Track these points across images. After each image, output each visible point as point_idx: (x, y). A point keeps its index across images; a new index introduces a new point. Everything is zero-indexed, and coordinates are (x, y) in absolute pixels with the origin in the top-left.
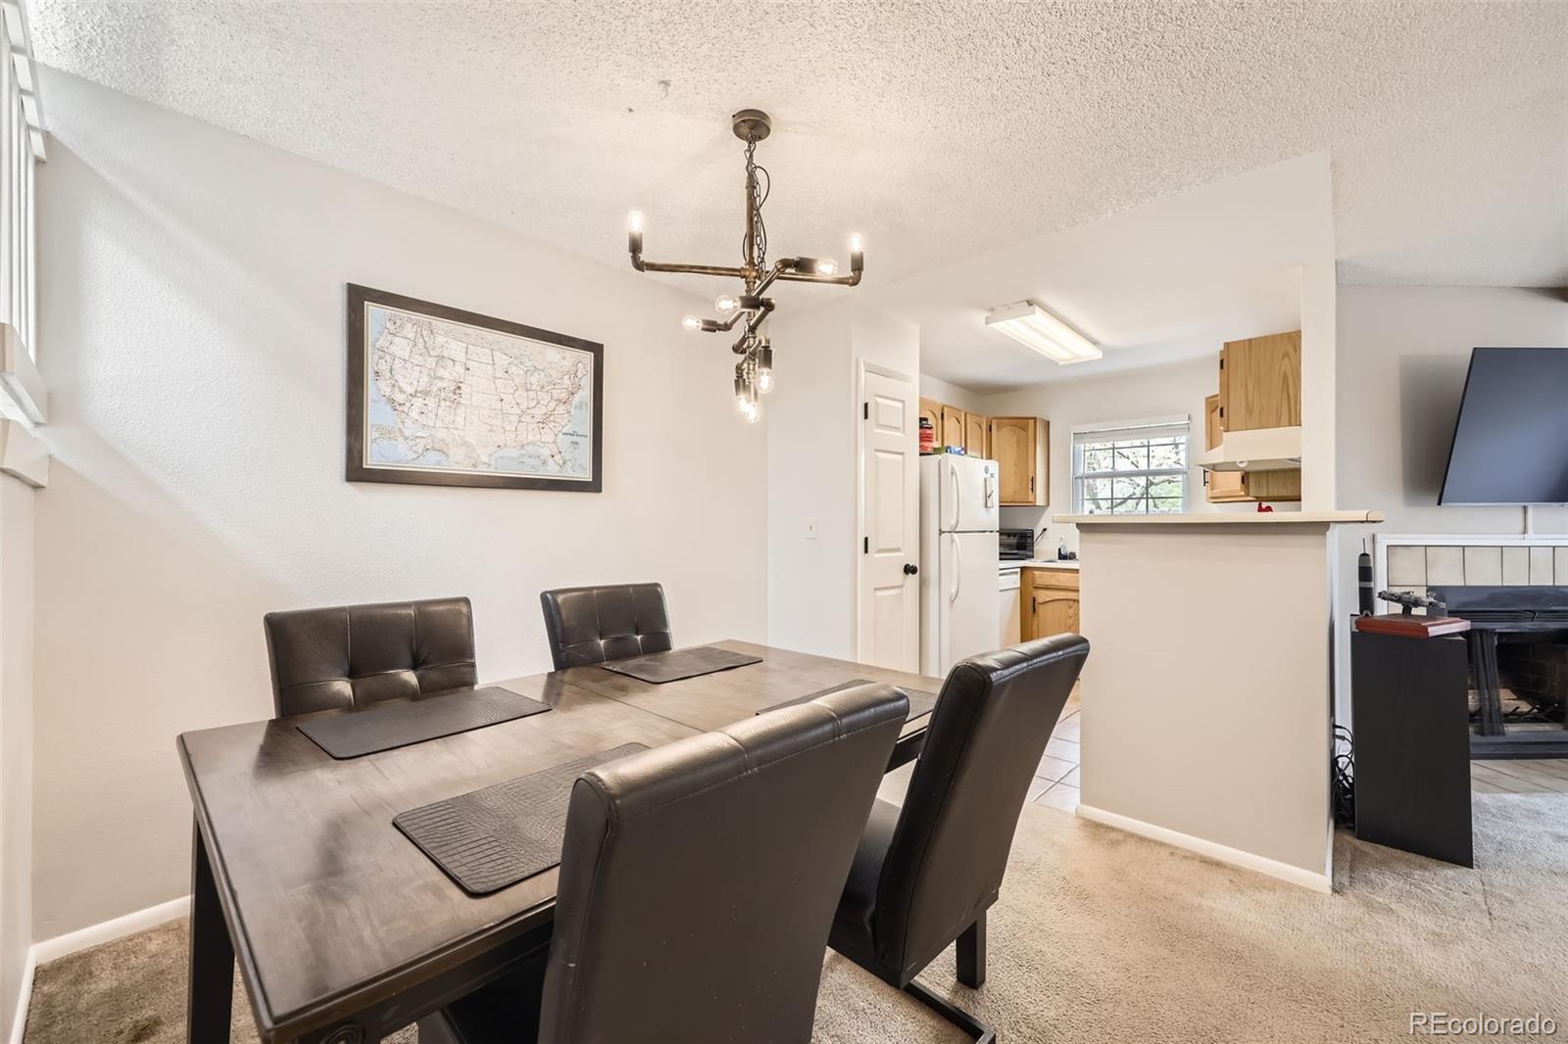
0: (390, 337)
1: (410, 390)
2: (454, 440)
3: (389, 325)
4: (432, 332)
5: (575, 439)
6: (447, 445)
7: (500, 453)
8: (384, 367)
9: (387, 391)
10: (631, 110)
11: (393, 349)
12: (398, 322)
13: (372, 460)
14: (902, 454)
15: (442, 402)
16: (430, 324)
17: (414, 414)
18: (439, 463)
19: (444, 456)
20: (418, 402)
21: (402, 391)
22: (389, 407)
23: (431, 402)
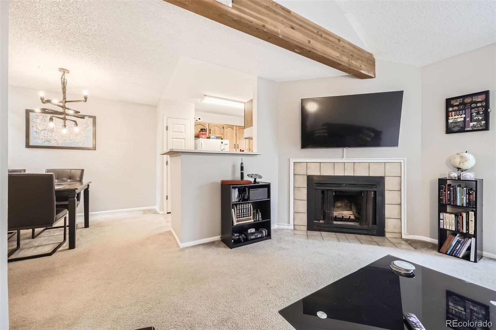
0: (36, 119)
1: (41, 129)
2: (52, 139)
3: (35, 116)
4: (46, 117)
5: (87, 138)
6: (50, 140)
7: (65, 141)
8: (34, 125)
9: (35, 130)
10: (43, 71)
11: (36, 121)
12: (38, 116)
13: (31, 144)
14: (184, 139)
15: (49, 132)
16: (46, 115)
17: (42, 134)
18: (48, 144)
19: (50, 143)
20: (43, 132)
21: (39, 129)
22: (36, 133)
23: (46, 132)
